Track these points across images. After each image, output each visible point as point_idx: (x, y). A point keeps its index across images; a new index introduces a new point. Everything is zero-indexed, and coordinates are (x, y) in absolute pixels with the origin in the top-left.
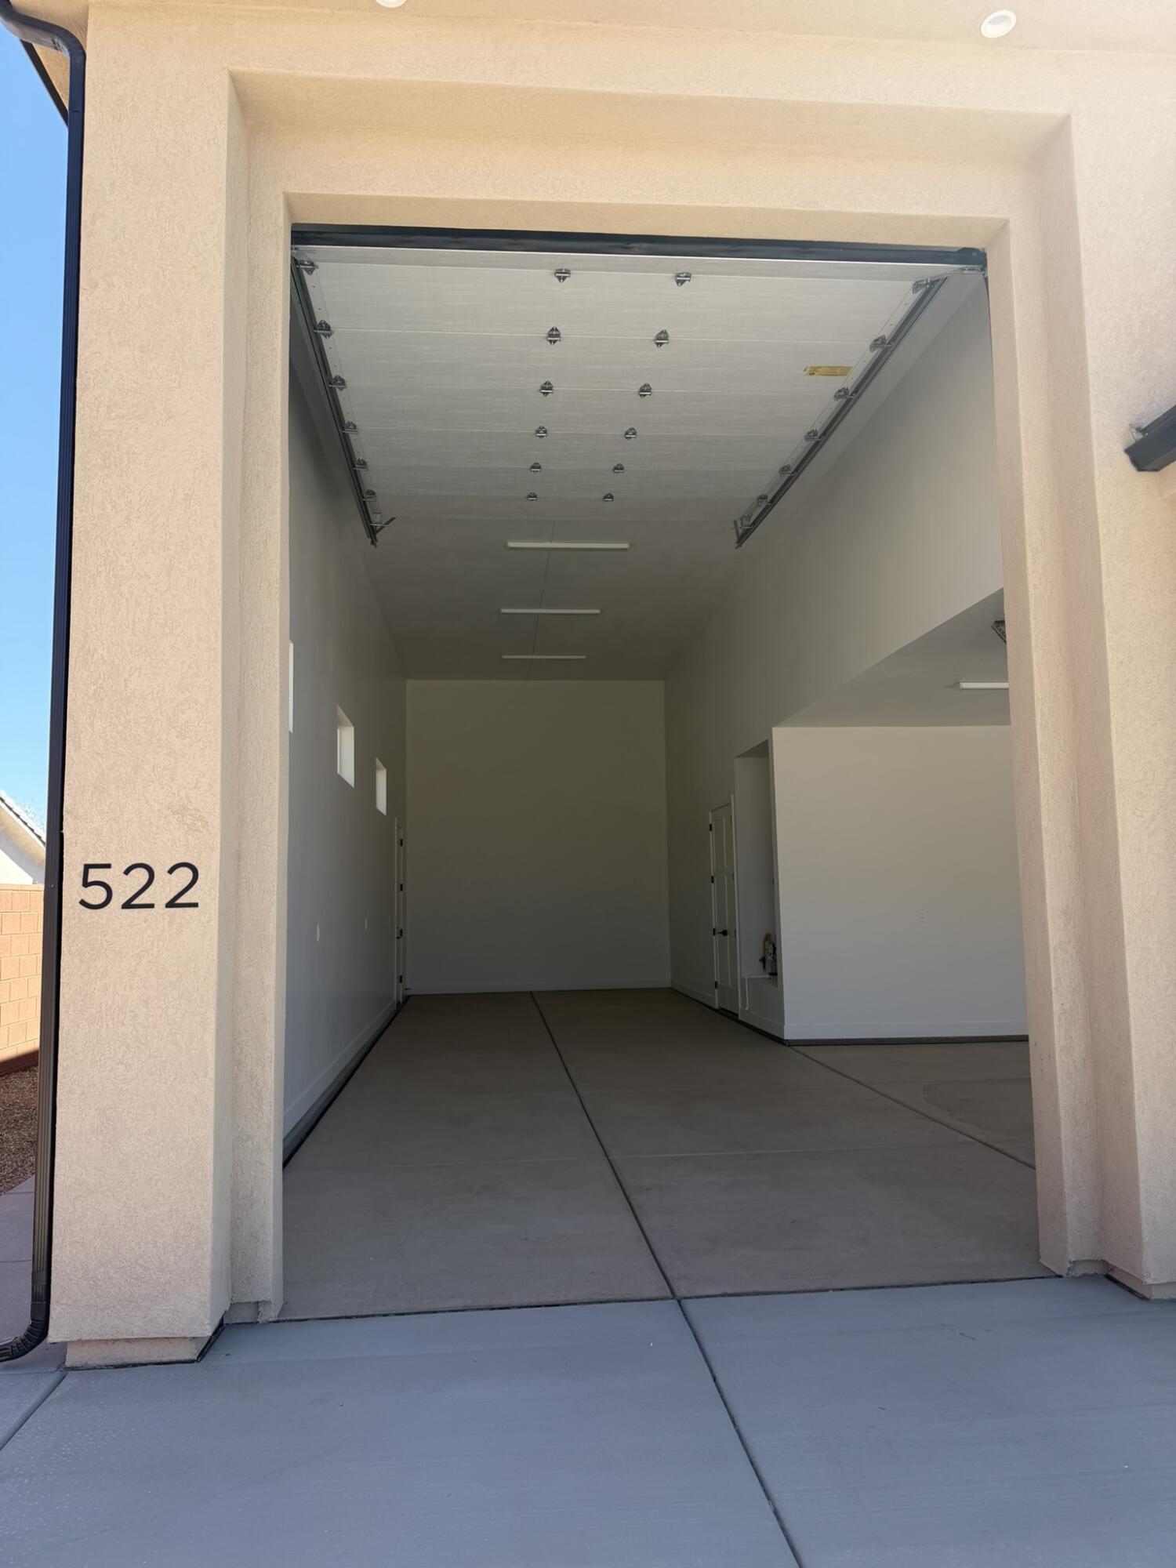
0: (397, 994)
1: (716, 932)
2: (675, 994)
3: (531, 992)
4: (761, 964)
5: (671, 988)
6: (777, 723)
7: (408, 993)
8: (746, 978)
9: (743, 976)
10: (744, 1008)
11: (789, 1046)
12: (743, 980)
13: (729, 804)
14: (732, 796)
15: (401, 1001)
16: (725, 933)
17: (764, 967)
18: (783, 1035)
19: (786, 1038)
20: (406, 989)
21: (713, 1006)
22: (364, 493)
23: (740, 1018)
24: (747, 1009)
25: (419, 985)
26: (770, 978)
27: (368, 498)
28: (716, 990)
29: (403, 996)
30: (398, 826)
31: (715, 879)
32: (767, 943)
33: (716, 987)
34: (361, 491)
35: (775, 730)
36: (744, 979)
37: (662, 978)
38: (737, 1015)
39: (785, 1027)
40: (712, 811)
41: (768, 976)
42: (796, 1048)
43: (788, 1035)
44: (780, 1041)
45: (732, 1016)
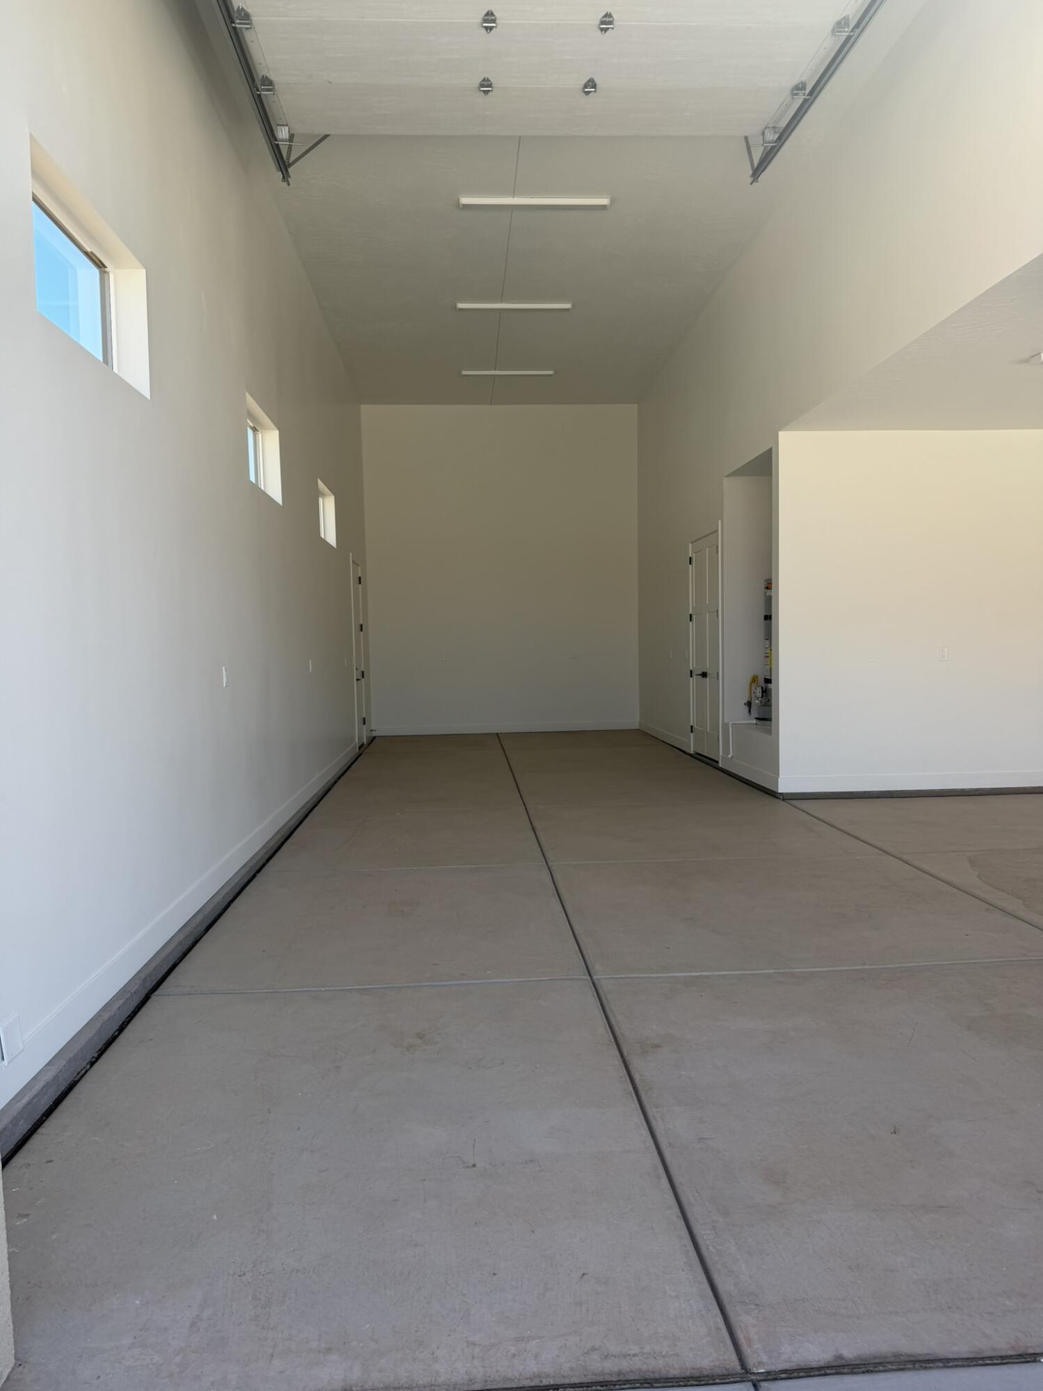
0: (359, 735)
1: (694, 674)
2: (643, 738)
3: (497, 734)
4: (746, 708)
5: (639, 730)
6: (784, 425)
7: (374, 734)
8: (731, 723)
9: (725, 721)
10: (727, 755)
11: (784, 800)
12: (726, 726)
13: (716, 531)
14: (720, 522)
15: (365, 743)
16: (704, 675)
17: (750, 711)
18: (778, 789)
19: (780, 792)
20: (371, 731)
21: (687, 751)
22: (258, 83)
23: (720, 765)
24: (730, 756)
25: (383, 726)
26: (756, 724)
27: (265, 90)
28: (692, 734)
29: (367, 738)
30: (353, 561)
31: (694, 617)
32: (753, 686)
33: (692, 732)
34: (253, 80)
35: (782, 435)
36: (728, 724)
37: (632, 720)
38: (717, 762)
39: (779, 779)
40: (692, 543)
41: (754, 721)
42: (794, 802)
43: (784, 787)
44: (773, 794)
45: (712, 763)
